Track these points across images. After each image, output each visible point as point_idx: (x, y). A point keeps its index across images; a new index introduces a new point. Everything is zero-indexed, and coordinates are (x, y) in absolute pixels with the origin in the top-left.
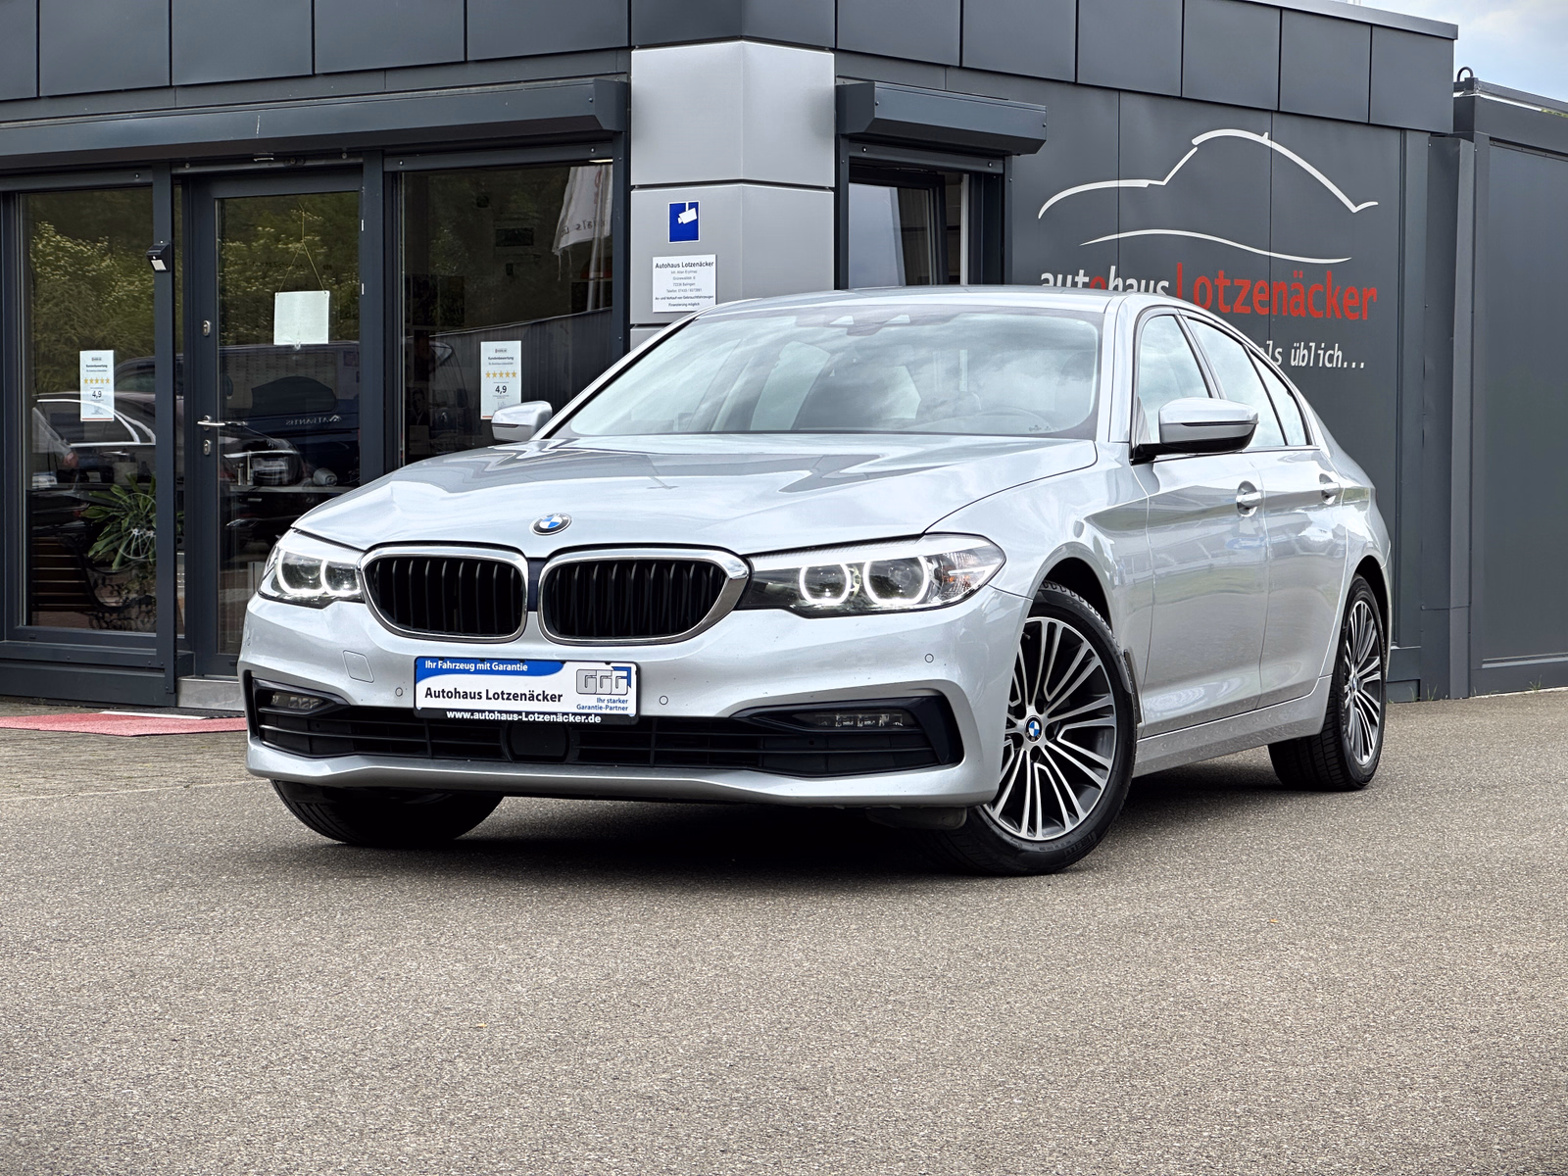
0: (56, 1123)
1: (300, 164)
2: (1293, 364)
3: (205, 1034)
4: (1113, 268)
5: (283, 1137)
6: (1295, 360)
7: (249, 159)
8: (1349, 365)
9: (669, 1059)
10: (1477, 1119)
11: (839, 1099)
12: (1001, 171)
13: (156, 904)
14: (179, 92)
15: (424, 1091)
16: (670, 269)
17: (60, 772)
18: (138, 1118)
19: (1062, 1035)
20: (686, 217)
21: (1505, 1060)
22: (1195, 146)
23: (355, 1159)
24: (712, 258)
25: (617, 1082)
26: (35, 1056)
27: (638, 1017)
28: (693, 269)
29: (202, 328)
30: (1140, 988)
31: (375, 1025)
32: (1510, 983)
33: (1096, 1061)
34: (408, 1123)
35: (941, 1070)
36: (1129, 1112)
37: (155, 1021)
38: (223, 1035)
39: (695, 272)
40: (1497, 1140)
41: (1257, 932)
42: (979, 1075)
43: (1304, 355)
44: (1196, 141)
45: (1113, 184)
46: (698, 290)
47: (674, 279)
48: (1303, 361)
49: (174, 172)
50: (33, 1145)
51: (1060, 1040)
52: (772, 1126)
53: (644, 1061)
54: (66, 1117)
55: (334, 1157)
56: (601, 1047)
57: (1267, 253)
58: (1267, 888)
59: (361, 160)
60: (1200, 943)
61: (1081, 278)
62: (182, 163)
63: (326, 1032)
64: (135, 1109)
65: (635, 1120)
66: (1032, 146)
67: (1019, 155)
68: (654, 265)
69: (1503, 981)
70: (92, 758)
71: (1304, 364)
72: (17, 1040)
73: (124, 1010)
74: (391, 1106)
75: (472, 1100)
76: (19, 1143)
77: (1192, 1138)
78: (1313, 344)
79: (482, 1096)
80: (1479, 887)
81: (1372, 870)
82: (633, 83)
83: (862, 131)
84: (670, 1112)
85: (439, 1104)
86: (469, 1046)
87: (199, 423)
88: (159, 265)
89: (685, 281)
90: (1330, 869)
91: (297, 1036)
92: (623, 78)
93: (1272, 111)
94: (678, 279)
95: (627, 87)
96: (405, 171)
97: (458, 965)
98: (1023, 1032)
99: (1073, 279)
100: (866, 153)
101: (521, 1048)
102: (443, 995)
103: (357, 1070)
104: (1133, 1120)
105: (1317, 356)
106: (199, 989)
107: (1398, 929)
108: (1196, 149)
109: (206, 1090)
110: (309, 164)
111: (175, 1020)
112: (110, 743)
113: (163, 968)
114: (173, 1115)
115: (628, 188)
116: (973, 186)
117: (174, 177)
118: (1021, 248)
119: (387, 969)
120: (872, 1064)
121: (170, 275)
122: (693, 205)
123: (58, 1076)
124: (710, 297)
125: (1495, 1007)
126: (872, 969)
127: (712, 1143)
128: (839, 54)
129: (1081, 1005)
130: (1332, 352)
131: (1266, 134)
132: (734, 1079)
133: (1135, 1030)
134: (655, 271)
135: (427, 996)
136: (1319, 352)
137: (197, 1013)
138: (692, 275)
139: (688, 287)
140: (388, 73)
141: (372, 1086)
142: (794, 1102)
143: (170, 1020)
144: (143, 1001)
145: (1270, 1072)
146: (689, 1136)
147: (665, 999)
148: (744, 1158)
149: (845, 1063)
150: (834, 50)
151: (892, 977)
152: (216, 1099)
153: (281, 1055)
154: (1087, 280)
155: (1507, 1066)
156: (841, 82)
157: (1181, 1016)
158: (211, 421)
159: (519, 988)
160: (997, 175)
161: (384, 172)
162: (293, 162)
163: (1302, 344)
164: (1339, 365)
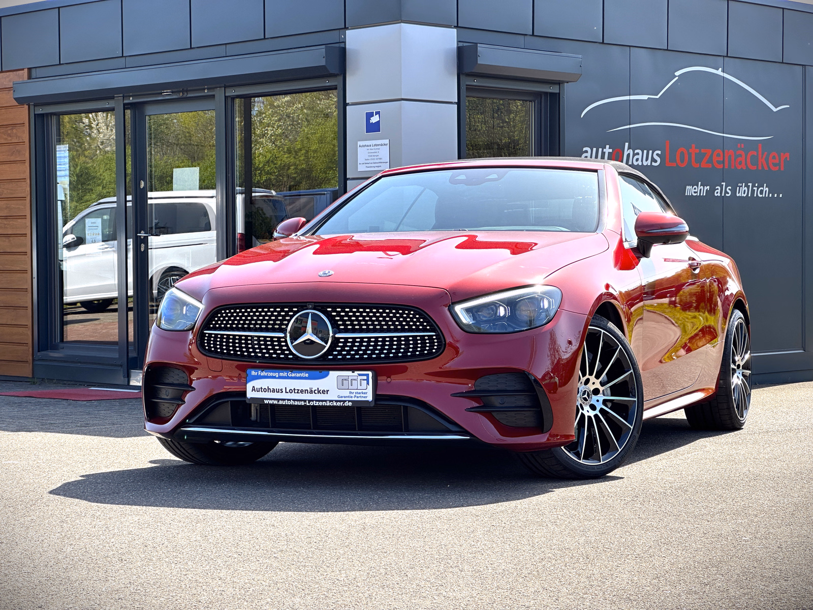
1: (184, 96)
2: (738, 195)
4: (627, 144)
6: (739, 193)
7: (160, 94)
8: (773, 195)
12: (558, 91)
14: (127, 59)
16: (366, 147)
20: (374, 119)
22: (676, 76)
24: (387, 141)
28: (378, 147)
29: (140, 184)
39: (379, 149)
43: (745, 191)
44: (677, 73)
45: (627, 98)
46: (380, 159)
47: (369, 153)
48: (744, 193)
49: (126, 101)
57: (722, 135)
59: (214, 93)
61: (608, 150)
62: (129, 97)
66: (576, 78)
67: (568, 83)
68: (358, 146)
71: (745, 195)
78: (750, 184)
82: (347, 47)
83: (472, 70)
87: (138, 235)
89: (374, 154)
92: (342, 45)
93: (723, 56)
94: (370, 153)
95: (344, 49)
99: (602, 150)
100: (475, 82)
105: (753, 191)
108: (677, 78)
110: (189, 95)
115: (345, 104)
118: (570, 133)
122: (378, 113)
124: (386, 163)
128: (458, 29)
130: (762, 188)
131: (720, 69)
134: (359, 149)
136: (754, 188)
138: (377, 151)
139: (376, 157)
140: (227, 46)
150: (457, 27)
154: (611, 150)
156: (461, 44)
158: (144, 233)
160: (556, 94)
161: (225, 96)
162: (181, 94)
163: (744, 184)
164: (767, 196)
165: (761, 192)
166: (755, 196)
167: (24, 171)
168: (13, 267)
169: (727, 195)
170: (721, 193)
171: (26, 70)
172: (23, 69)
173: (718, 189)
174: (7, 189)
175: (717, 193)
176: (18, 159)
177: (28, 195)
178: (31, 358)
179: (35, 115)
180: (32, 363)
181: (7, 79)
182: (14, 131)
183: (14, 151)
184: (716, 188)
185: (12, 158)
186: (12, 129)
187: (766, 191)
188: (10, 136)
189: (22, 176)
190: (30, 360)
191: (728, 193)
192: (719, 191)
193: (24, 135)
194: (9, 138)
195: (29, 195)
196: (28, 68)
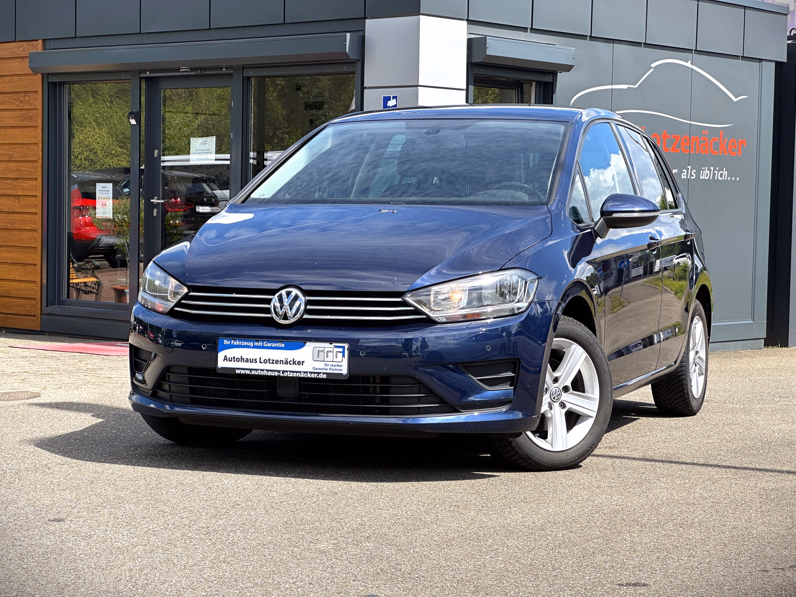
0: (42, 558)
1: (203, 73)
2: (701, 178)
3: (121, 515)
5: (148, 567)
6: (702, 176)
7: (178, 70)
8: (731, 178)
9: (339, 533)
10: (722, 573)
11: (416, 555)
12: (552, 81)
13: (110, 446)
14: (144, 35)
15: (219, 547)
17: (76, 375)
18: (81, 556)
19: (532, 525)
20: (391, 103)
21: (745, 543)
22: (652, 68)
23: (179, 580)
25: (311, 544)
26: (38, 524)
27: (329, 511)
29: (153, 153)
30: (576, 501)
31: (202, 512)
32: (760, 503)
33: (545, 539)
34: (208, 563)
35: (468, 541)
36: (553, 566)
37: (98, 507)
38: (129, 515)
40: (728, 584)
41: (643, 473)
42: (486, 545)
43: (707, 174)
44: (653, 65)
45: (609, 87)
48: (707, 176)
49: (142, 75)
50: (29, 569)
51: (530, 528)
52: (380, 569)
53: (327, 533)
54: (47, 555)
55: (169, 578)
56: (307, 526)
57: (689, 122)
58: (655, 450)
59: (232, 71)
60: (613, 479)
62: (145, 72)
63: (178, 515)
64: (81, 552)
65: (315, 564)
66: (568, 68)
67: (561, 72)
69: (757, 502)
70: (93, 367)
71: (707, 178)
72: (31, 516)
73: (85, 501)
74: (201, 554)
75: (240, 551)
76: (23, 568)
77: (580, 580)
78: (712, 168)
79: (246, 549)
80: (761, 452)
81: (710, 441)
82: (366, 36)
83: (480, 60)
84: (333, 560)
85: (224, 553)
86: (244, 524)
87: (152, 201)
88: (133, 122)
90: (689, 441)
91: (164, 516)
92: (361, 33)
93: (692, 50)
95: (363, 38)
96: (254, 77)
97: (248, 482)
98: (514, 524)
100: (482, 71)
101: (269, 525)
102: (238, 498)
103: (189, 535)
104: (554, 569)
105: (714, 174)
106: (122, 491)
107: (714, 473)
108: (653, 69)
109: (116, 543)
110: (207, 73)
111: (108, 507)
112: (103, 359)
113: (107, 480)
114: (98, 555)
115: (363, 88)
116: (537, 89)
117: (141, 78)
119: (214, 483)
120: (436, 538)
121: (138, 126)
122: (395, 97)
123: (47, 534)
125: (748, 516)
126: (449, 489)
127: (350, 576)
128: (469, 22)
129: (545, 510)
130: (722, 172)
131: (690, 62)
132: (368, 544)
133: (568, 523)
135: (230, 497)
136: (715, 172)
137: (119, 503)
140: (247, 28)
141: (195, 543)
142: (394, 556)
143: (105, 507)
144: (95, 497)
145: (628, 546)
146: (340, 572)
147: (344, 502)
148: (363, 584)
149: (423, 537)
150: (467, 20)
151: (458, 493)
152: (119, 548)
153: (154, 526)
155: (745, 546)
156: (470, 36)
157: (593, 517)
158: (157, 200)
159: (275, 494)
160: (549, 83)
161: (243, 77)
162: (199, 71)
163: (707, 168)
164: (726, 179)
165: (721, 175)
166: (716, 179)
167: (35, 135)
168: (22, 226)
169: (692, 178)
170: (687, 176)
171: (40, 42)
172: (37, 40)
173: (684, 172)
174: (18, 153)
175: (684, 175)
176: (30, 124)
177: (39, 159)
178: (39, 312)
179: (48, 83)
180: (41, 318)
181: (20, 49)
182: (27, 98)
183: (26, 117)
184: (683, 171)
185: (24, 124)
186: (25, 96)
187: (725, 174)
188: (22, 103)
189: (34, 141)
190: (38, 314)
191: (693, 176)
192: (685, 174)
193: (37, 101)
194: (21, 105)
195: (41, 159)
196: (42, 40)
